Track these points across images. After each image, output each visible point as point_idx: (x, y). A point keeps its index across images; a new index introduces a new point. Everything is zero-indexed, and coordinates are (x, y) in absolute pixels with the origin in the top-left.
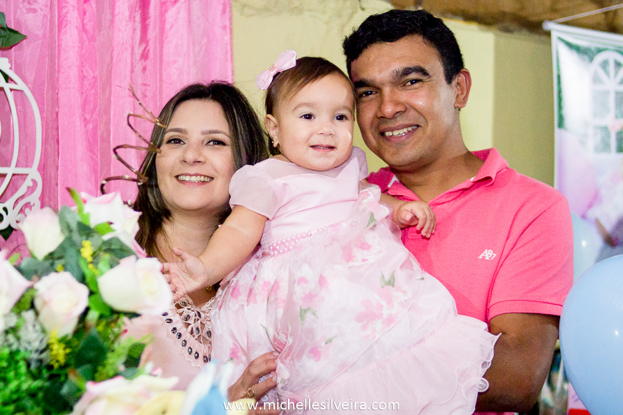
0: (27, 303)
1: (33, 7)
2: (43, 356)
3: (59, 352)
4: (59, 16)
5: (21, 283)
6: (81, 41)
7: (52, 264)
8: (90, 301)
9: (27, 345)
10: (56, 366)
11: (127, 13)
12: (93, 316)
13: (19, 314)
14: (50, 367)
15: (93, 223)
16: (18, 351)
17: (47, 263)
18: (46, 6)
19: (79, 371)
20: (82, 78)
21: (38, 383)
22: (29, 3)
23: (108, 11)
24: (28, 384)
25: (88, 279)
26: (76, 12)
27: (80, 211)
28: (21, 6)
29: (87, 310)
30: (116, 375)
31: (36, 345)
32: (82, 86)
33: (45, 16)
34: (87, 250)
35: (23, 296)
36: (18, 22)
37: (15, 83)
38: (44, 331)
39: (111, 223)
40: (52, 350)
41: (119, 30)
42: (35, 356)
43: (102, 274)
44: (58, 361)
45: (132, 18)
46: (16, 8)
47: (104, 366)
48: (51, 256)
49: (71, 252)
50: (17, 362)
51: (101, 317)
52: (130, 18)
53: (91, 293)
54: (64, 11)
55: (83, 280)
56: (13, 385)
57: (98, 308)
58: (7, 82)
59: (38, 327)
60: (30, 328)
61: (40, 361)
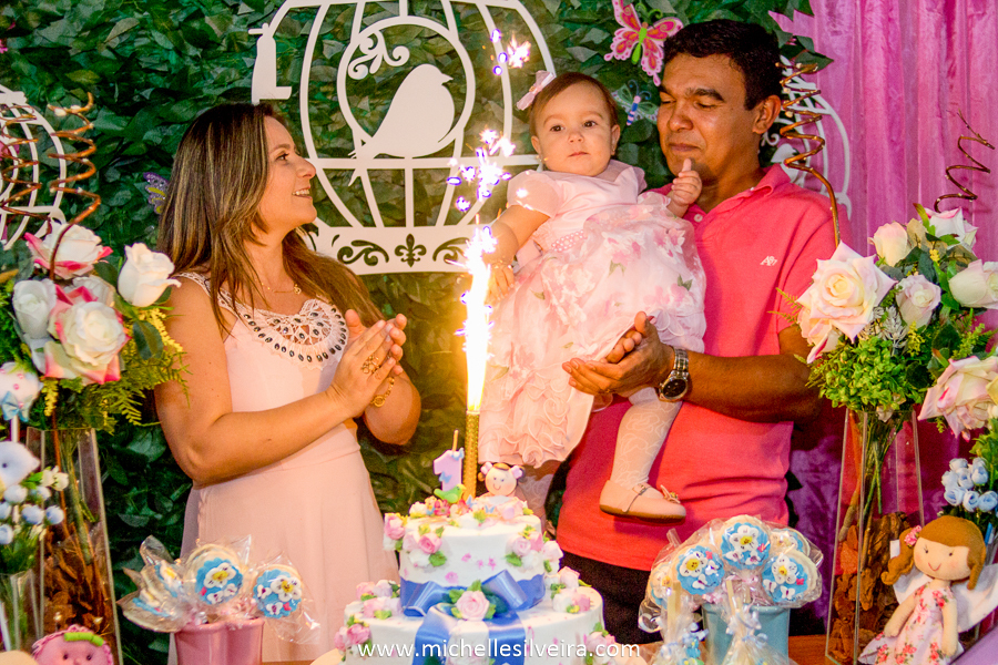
0: (890, 301)
1: (837, 29)
2: (903, 344)
3: (916, 343)
4: (863, 38)
5: (888, 282)
6: (887, 62)
7: (903, 271)
8: (942, 299)
9: (889, 336)
10: (912, 354)
11: (933, 30)
12: (946, 311)
13: (884, 308)
14: (908, 355)
15: (937, 235)
16: (881, 341)
17: (899, 271)
18: (850, 27)
19: (939, 352)
20: (889, 99)
21: (900, 367)
22: (834, 26)
23: (911, 28)
24: (891, 367)
25: (939, 280)
26: (881, 32)
27: (926, 224)
28: (826, 28)
29: (940, 306)
30: (968, 357)
31: (896, 335)
32: (888, 108)
33: (850, 38)
34: (935, 257)
35: (888, 293)
36: (822, 46)
37: (822, 107)
38: (904, 324)
39: (957, 236)
40: (910, 339)
41: (925, 48)
42: (895, 345)
43: (951, 277)
44: (914, 350)
45: (938, 35)
46: (821, 31)
47: (958, 349)
48: (903, 263)
49: (922, 258)
50: (881, 349)
51: (952, 312)
52: (936, 34)
53: (943, 292)
54: (869, 32)
55: (934, 281)
56: (880, 367)
57: (949, 305)
58: (815, 106)
59: (899, 320)
60: (893, 321)
61: (900, 350)
